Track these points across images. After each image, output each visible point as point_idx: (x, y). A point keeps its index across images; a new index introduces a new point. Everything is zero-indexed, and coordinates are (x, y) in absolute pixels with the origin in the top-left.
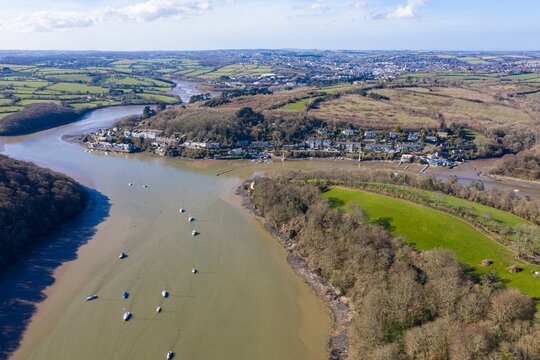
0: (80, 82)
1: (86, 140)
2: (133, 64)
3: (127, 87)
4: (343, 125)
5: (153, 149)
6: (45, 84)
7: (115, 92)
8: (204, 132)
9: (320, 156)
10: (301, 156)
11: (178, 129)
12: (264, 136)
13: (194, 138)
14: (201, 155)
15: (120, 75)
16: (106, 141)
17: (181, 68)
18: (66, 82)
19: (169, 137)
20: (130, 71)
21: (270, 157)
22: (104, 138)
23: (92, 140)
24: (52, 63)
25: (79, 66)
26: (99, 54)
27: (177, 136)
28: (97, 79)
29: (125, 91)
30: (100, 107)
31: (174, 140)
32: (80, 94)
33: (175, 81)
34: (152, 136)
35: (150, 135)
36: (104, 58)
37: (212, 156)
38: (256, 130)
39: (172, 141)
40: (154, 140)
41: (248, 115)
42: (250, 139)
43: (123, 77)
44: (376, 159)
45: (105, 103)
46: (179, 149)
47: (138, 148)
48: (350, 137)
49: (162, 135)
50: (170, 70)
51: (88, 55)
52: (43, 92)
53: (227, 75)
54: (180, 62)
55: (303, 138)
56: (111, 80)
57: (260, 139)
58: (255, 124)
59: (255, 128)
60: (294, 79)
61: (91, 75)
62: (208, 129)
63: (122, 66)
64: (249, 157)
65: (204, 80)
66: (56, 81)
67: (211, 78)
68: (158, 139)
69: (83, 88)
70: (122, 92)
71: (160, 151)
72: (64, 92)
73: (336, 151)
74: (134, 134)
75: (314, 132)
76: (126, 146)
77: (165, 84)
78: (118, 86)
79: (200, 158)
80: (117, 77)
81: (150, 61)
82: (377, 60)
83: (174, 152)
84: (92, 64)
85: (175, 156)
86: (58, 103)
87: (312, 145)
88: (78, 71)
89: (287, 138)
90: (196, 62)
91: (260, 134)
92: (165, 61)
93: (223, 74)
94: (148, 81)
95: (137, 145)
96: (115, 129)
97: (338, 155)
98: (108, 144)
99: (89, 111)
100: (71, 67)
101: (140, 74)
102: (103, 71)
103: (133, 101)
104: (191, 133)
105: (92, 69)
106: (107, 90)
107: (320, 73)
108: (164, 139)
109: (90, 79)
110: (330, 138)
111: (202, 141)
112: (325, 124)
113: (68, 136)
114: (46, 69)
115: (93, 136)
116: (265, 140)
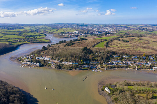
0: (15, 34)
1: (20, 60)
2: (31, 28)
3: (31, 36)
4: (123, 54)
5: (50, 65)
6: (3, 35)
7: (28, 38)
8: (70, 58)
9: (119, 68)
10: (112, 67)
11: (58, 56)
12: (95, 59)
13: (66, 60)
14: (71, 68)
15: (28, 32)
16: (29, 61)
17: (46, 29)
18: (10, 34)
19: (55, 60)
20: (30, 30)
21: (99, 68)
22: (28, 60)
23: (23, 61)
24: (5, 28)
25: (13, 29)
26: (19, 25)
27: (59, 59)
28: (20, 33)
29: (31, 37)
30: (23, 44)
31: (58, 61)
32: (15, 39)
33: (46, 34)
34: (48, 59)
35: (47, 59)
36: (21, 26)
37: (76, 68)
38: (91, 56)
39: (57, 61)
40: (49, 61)
41: (87, 50)
42: (90, 60)
43: (29, 33)
44: (143, 68)
45: (24, 42)
46: (61, 66)
47: (43, 64)
48: (128, 59)
49: (52, 59)
50: (43, 30)
51: (16, 25)
52: (2, 39)
53: (62, 32)
54: (45, 27)
55: (109, 59)
56: (25, 34)
57: (93, 60)
58: (90, 54)
59: (90, 55)
60: (84, 33)
61: (18, 32)
62: (72, 56)
63: (27, 28)
64: (91, 69)
65: (55, 33)
66: (6, 34)
67: (57, 32)
68: (51, 60)
69: (16, 37)
70: (30, 38)
71: (53, 66)
72: (9, 38)
73: (125, 65)
74: (40, 58)
75: (113, 57)
76: (38, 64)
77: (43, 35)
78: (28, 36)
79: (71, 69)
80: (27, 33)
81: (36, 27)
82: (104, 27)
83: (59, 67)
84: (17, 28)
85: (59, 68)
86: (7, 43)
87: (114, 63)
88: (13, 31)
89: (104, 60)
90: (50, 27)
91: (93, 58)
92: (41, 27)
93: (61, 32)
94: (37, 34)
95: (42, 63)
96: (32, 56)
97: (127, 67)
98: (30, 63)
99: (19, 46)
100: (11, 29)
101: (33, 31)
102: (22, 30)
103: (34, 42)
104: (65, 58)
105: (18, 30)
106: (24, 37)
107: (91, 31)
108: (53, 61)
109: (18, 33)
110: (120, 59)
111: (70, 62)
112: (116, 53)
113: (12, 58)
114: (3, 30)
115: (23, 58)
116: (95, 61)
